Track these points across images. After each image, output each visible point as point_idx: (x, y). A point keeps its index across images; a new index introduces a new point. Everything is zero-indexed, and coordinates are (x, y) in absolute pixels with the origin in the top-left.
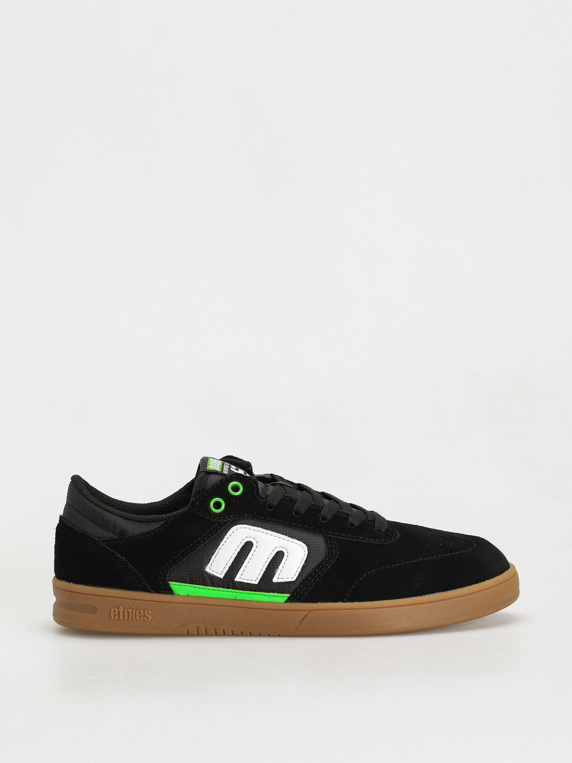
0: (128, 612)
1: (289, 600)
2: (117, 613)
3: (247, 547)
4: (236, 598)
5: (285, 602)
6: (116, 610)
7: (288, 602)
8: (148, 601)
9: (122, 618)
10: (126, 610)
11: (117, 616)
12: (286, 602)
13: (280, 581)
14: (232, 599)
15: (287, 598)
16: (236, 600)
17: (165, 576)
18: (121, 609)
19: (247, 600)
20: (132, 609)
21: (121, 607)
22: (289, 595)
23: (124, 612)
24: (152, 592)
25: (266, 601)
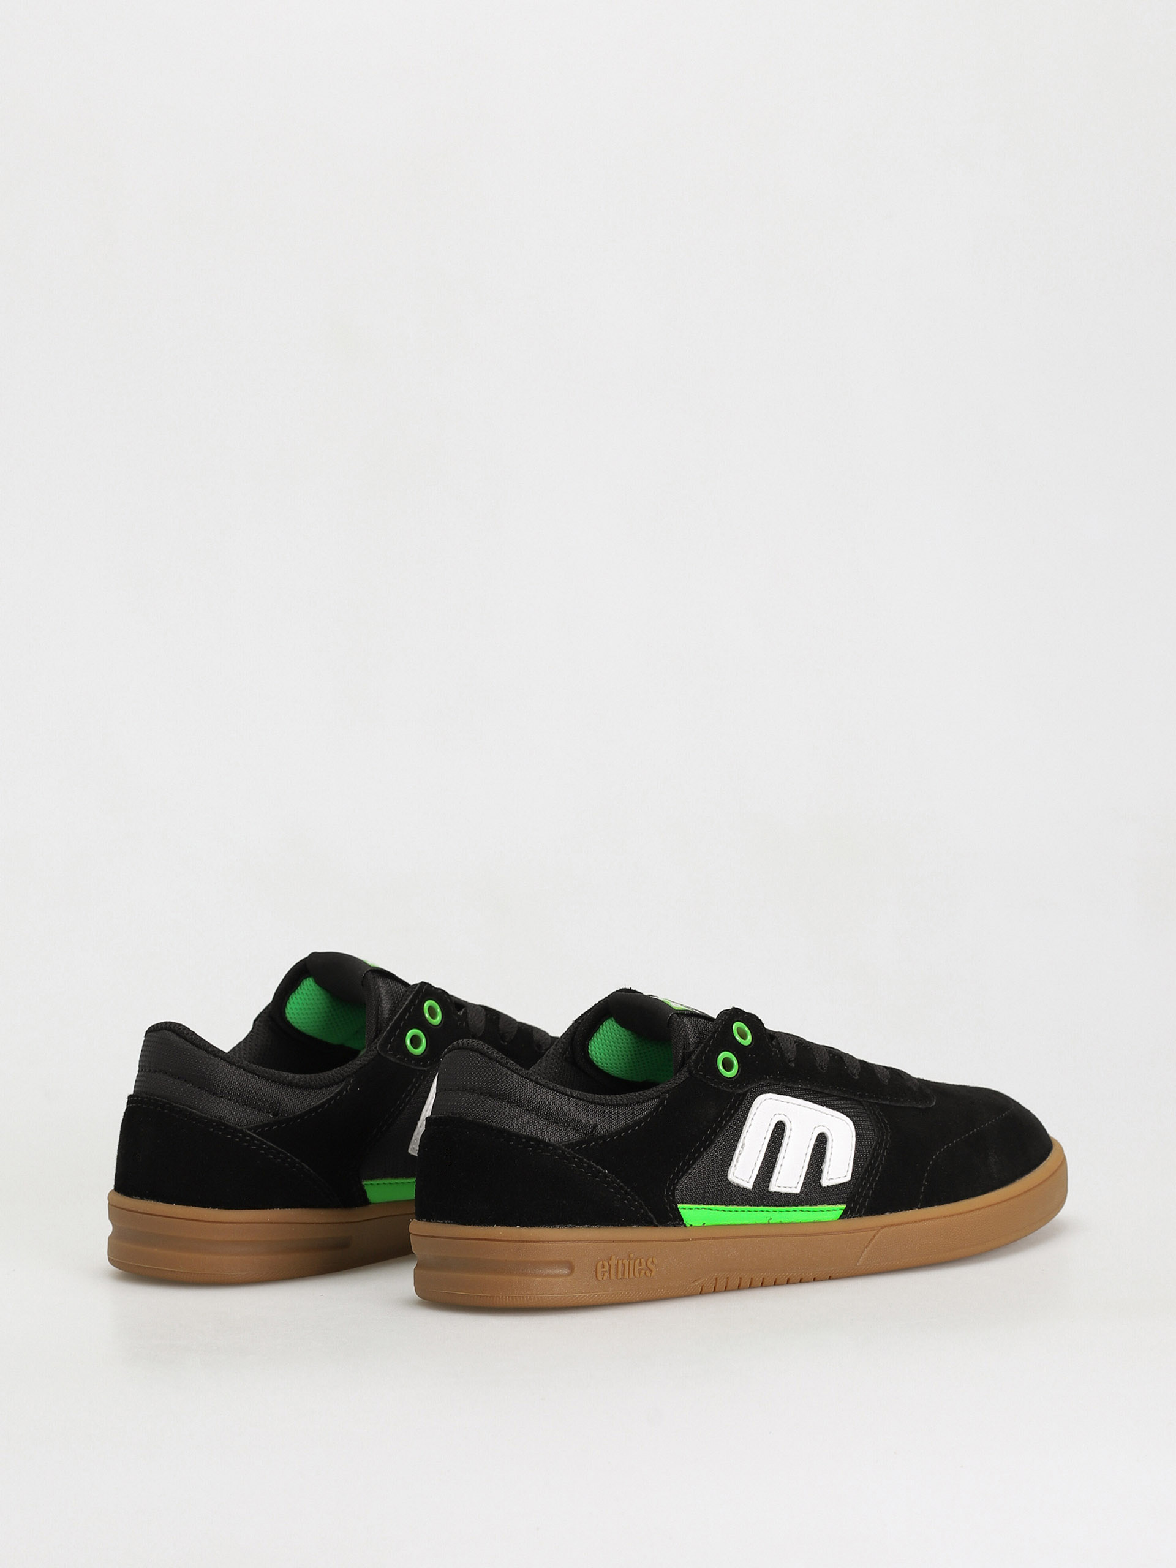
0: (624, 1265)
1: (845, 1215)
2: (607, 1268)
3: (779, 1130)
4: (770, 1221)
5: (839, 1219)
6: (606, 1264)
7: (843, 1218)
8: (652, 1241)
9: (613, 1276)
10: (620, 1261)
11: (606, 1274)
12: (841, 1218)
13: (831, 1183)
14: (765, 1224)
15: (842, 1211)
16: (771, 1224)
17: (673, 1195)
18: (613, 1262)
19: (786, 1223)
20: (629, 1258)
21: (613, 1257)
22: (844, 1207)
23: (617, 1265)
24: (657, 1226)
25: (812, 1221)
